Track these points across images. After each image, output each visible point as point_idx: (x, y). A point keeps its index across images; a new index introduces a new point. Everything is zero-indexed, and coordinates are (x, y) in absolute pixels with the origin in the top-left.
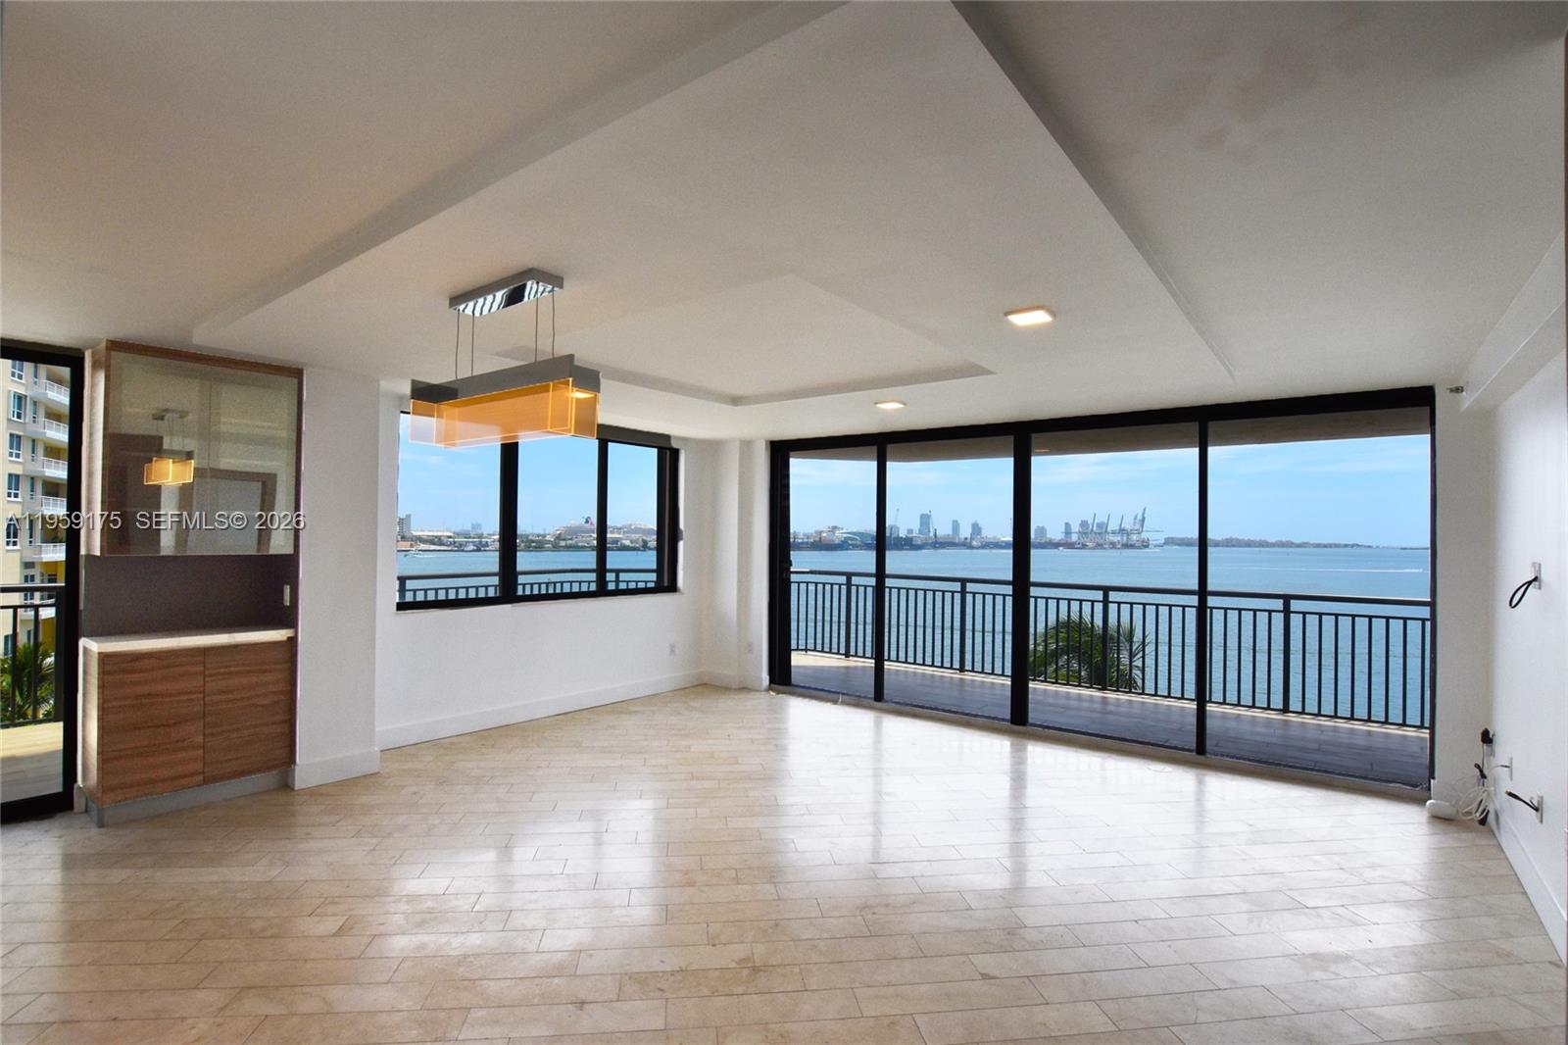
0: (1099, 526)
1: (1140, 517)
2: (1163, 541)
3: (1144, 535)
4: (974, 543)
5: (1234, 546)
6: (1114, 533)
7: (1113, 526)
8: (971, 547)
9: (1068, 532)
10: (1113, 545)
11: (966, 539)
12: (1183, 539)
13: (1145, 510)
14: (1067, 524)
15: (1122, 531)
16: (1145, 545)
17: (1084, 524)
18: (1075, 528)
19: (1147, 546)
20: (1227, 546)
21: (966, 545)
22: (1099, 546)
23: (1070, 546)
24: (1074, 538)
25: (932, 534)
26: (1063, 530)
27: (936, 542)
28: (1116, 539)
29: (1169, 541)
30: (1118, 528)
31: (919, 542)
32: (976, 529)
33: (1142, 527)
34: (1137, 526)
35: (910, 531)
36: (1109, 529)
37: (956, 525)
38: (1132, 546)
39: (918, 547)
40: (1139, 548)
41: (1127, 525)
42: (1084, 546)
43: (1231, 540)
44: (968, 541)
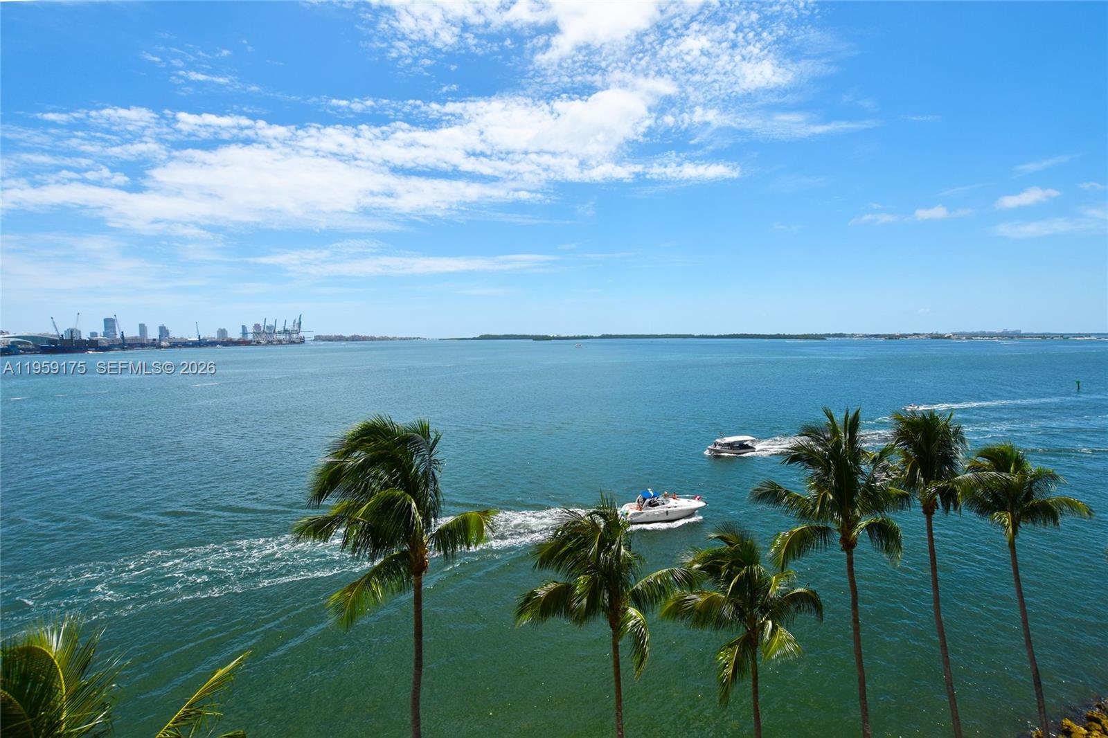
0: (269, 328)
1: (297, 321)
2: (313, 338)
3: (301, 334)
4: (163, 343)
5: (357, 340)
6: (280, 333)
7: (279, 328)
8: (160, 347)
9: (245, 333)
10: (280, 342)
11: (154, 340)
12: (326, 337)
13: (300, 316)
14: (243, 326)
15: (286, 331)
16: (302, 341)
17: (257, 326)
18: (250, 329)
19: (303, 342)
20: (353, 341)
21: (155, 344)
22: (270, 343)
23: (248, 343)
24: (250, 337)
25: (118, 336)
26: (241, 332)
27: (124, 344)
28: (282, 337)
29: (318, 338)
30: (283, 329)
31: (106, 344)
32: (163, 331)
33: (300, 328)
34: (296, 328)
35: (94, 334)
36: (276, 330)
37: (143, 328)
38: (293, 342)
39: (105, 349)
40: (298, 343)
41: (289, 327)
42: (258, 343)
43: (355, 336)
44: (157, 341)
